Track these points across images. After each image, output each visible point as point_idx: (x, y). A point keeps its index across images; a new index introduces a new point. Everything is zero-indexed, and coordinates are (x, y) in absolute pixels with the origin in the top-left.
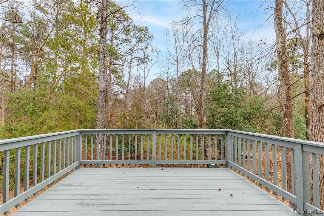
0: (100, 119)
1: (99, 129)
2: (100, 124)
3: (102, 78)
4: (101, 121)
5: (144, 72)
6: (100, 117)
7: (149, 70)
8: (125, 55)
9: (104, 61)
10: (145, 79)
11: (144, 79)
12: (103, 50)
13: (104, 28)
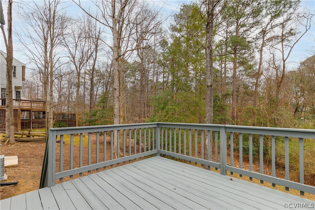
0: (208, 114)
1: (207, 123)
2: (208, 119)
3: (209, 72)
4: (209, 115)
5: (283, 53)
6: (208, 112)
7: (292, 48)
8: (254, 40)
9: (211, 55)
10: (284, 61)
11: (282, 62)
12: (209, 44)
13: (210, 21)
